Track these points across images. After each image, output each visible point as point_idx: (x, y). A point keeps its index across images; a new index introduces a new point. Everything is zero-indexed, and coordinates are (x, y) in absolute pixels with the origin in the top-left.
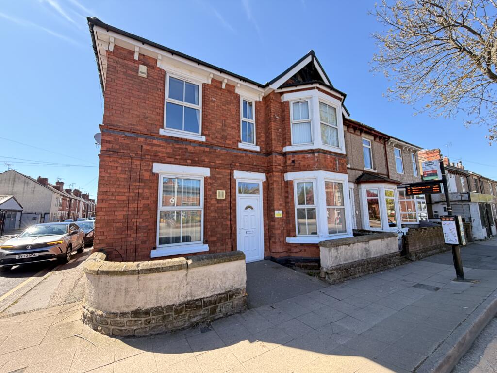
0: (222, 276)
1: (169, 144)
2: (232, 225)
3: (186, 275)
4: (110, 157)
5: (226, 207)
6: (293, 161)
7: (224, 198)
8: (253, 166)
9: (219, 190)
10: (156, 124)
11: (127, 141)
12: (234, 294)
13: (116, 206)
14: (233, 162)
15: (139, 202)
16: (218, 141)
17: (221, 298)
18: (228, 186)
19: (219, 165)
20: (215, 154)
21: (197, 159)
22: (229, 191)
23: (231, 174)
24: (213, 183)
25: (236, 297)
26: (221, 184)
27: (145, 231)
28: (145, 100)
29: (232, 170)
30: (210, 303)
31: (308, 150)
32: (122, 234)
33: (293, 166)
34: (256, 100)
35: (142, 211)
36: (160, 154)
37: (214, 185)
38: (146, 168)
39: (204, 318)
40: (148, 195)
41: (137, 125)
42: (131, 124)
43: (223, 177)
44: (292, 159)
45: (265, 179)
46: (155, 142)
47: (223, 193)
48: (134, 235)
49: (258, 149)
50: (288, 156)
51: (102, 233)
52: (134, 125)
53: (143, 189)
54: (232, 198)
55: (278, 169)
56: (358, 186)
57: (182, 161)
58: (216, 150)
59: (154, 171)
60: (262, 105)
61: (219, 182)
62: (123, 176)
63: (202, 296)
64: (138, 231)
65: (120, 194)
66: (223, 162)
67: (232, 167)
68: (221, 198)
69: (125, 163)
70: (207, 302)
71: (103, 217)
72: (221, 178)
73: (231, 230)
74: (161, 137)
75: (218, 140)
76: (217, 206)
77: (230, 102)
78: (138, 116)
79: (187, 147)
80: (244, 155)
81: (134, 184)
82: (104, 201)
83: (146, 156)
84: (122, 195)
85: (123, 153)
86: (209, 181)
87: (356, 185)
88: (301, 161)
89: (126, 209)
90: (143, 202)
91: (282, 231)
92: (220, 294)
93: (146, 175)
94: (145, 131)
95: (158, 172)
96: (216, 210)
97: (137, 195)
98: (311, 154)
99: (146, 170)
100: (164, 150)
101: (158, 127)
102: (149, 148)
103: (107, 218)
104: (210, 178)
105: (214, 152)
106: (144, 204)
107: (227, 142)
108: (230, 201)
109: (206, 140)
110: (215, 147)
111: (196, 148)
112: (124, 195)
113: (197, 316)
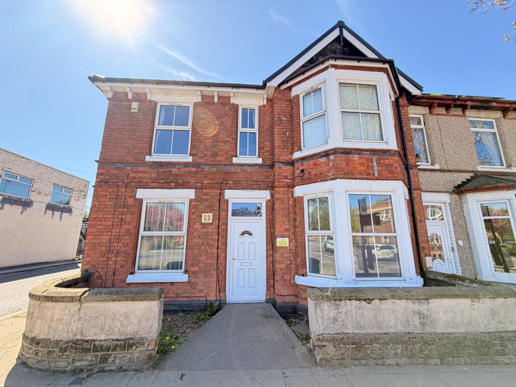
0: (123, 317)
1: (154, 169)
2: (219, 254)
3: (79, 309)
4: (101, 187)
5: (213, 232)
6: (302, 171)
7: (211, 222)
8: (252, 183)
9: (204, 213)
10: (143, 152)
11: (117, 172)
12: (134, 344)
13: (102, 230)
14: (223, 181)
15: (122, 227)
16: (206, 160)
17: (117, 345)
18: (217, 208)
19: (206, 185)
20: (203, 173)
21: (181, 181)
22: (217, 213)
23: (221, 194)
24: (197, 205)
25: (137, 347)
26: (208, 206)
27: (124, 255)
28: (135, 132)
29: (222, 190)
30: (101, 348)
31: (321, 153)
32: (104, 257)
33: (302, 177)
34: (259, 104)
35: (123, 236)
36: (144, 180)
37: (199, 208)
38: (130, 194)
39: (91, 365)
40: (130, 220)
41: (126, 156)
42: (121, 156)
43: (211, 199)
44: (301, 168)
45: (269, 197)
46: (141, 169)
47: (209, 216)
48: (114, 259)
49: (260, 161)
50: (296, 165)
51: (89, 255)
52: (123, 156)
53: (126, 215)
54: (220, 222)
55: (284, 183)
56: (460, 199)
57: (165, 185)
58: (204, 169)
59: (137, 197)
60: (268, 109)
61: (206, 204)
62: (110, 203)
63: (95, 338)
64: (118, 255)
65: (106, 220)
66: (211, 182)
67: (223, 185)
68: (207, 222)
69: (113, 192)
70: (99, 346)
71: (91, 241)
72: (208, 199)
73: (218, 259)
74: (146, 164)
75: (207, 158)
76: (202, 230)
77: (224, 115)
78: (128, 148)
79: (171, 170)
80: (240, 171)
81: (119, 210)
82: (93, 226)
83: (132, 183)
84: (108, 221)
85: (113, 182)
86: (194, 203)
87: (455, 196)
88: (312, 169)
89: (110, 234)
90: (126, 227)
91: (288, 266)
92: (117, 340)
93: (130, 201)
94: (132, 160)
95: (141, 198)
96: (199, 236)
97: (120, 220)
98: (325, 158)
99: (130, 197)
100: (148, 176)
101: (145, 154)
102: (134, 175)
103: (94, 241)
104: (195, 200)
105: (201, 171)
106: (126, 229)
107: (218, 158)
108: (219, 225)
109: (193, 160)
110: (202, 167)
111: (181, 170)
112: (109, 221)
113: (83, 360)
